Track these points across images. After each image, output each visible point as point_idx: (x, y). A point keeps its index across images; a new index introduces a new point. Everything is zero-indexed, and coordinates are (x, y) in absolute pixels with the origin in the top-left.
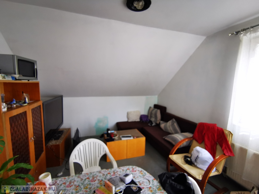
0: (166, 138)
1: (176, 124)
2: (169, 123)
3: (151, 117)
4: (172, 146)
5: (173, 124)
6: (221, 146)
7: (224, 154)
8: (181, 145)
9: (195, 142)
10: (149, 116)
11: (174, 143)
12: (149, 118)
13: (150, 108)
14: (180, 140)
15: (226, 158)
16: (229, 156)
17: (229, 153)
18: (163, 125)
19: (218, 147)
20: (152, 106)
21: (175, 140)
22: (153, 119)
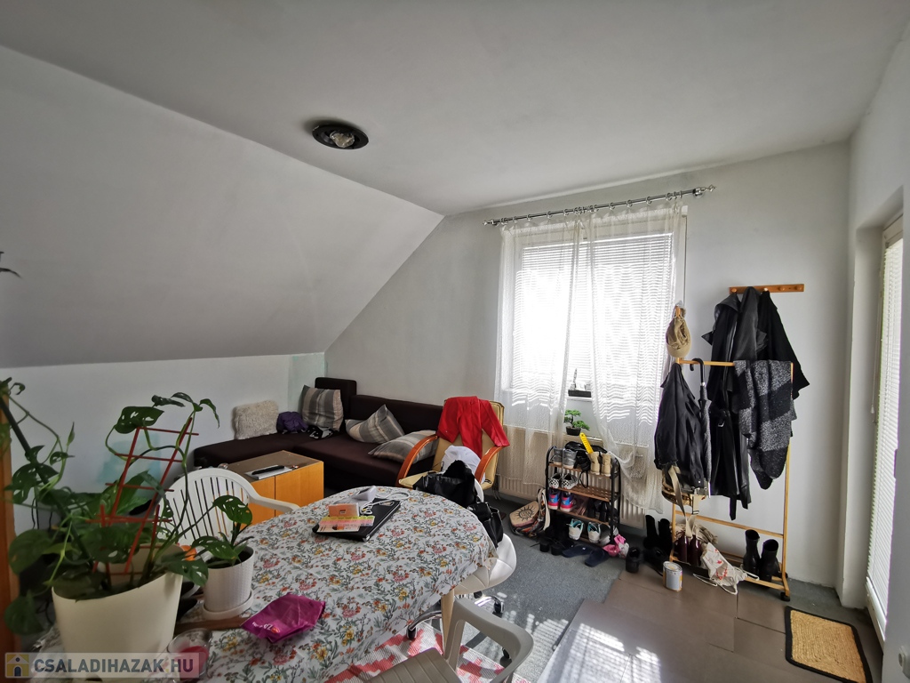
0: (376, 453)
1: (390, 418)
2: (373, 419)
3: (313, 414)
4: (398, 463)
5: (383, 420)
6: (489, 434)
7: (496, 446)
8: (416, 457)
9: (442, 442)
10: (306, 412)
11: (399, 456)
12: (306, 419)
13: (306, 388)
14: (413, 446)
15: (499, 450)
16: (503, 447)
17: (502, 441)
18: (355, 429)
19: (485, 437)
20: (311, 384)
21: (402, 449)
22: (320, 421)
